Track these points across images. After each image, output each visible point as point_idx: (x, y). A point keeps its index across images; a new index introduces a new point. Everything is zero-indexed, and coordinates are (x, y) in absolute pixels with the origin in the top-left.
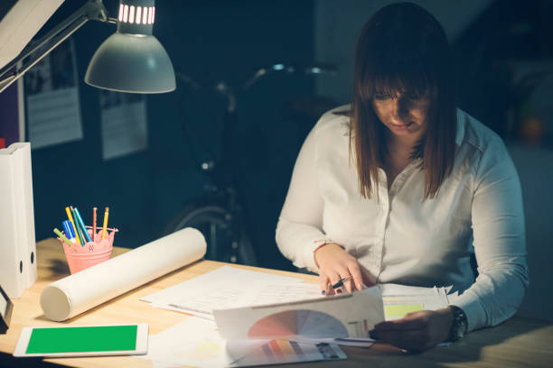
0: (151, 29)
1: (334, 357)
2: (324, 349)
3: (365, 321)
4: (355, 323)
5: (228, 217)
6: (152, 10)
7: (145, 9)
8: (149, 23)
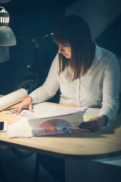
0: (8, 25)
1: (68, 133)
2: (65, 130)
3: (77, 122)
4: (74, 123)
5: (36, 83)
6: (8, 18)
7: (6, 18)
8: (7, 22)
